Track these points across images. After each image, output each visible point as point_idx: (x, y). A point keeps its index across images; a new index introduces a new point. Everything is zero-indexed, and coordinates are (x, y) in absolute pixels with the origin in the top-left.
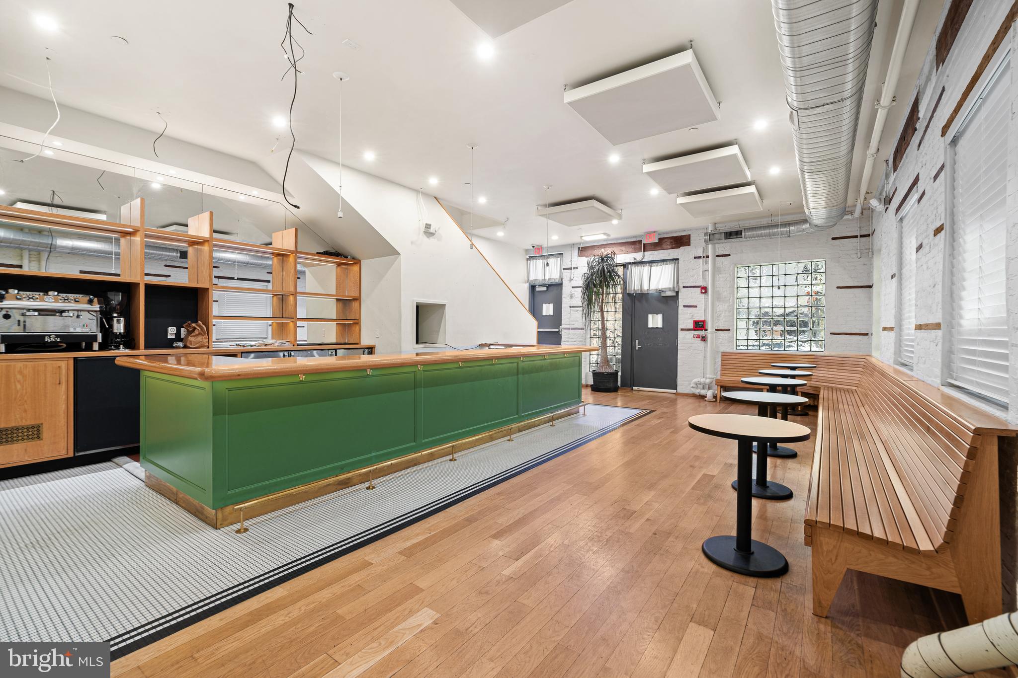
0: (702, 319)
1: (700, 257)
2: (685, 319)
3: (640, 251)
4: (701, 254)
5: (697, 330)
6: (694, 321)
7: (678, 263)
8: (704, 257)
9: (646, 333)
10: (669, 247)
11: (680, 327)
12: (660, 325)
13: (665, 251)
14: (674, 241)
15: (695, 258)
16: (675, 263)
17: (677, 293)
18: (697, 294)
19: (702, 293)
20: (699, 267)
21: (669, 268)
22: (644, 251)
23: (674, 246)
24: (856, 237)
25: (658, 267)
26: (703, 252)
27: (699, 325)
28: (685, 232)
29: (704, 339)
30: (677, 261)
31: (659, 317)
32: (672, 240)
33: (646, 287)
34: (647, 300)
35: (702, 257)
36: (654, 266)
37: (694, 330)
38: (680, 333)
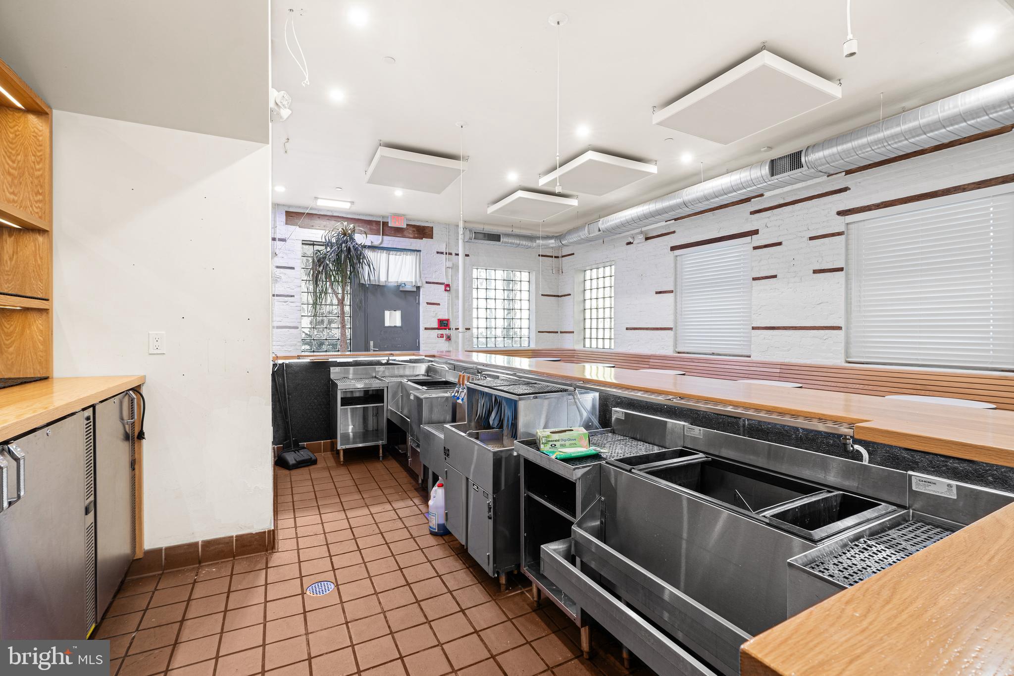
0: (446, 318)
1: (442, 253)
2: (427, 317)
3: (378, 233)
4: (444, 250)
5: (441, 329)
6: (438, 320)
7: (420, 255)
8: (446, 253)
9: (382, 333)
10: (411, 236)
11: (422, 327)
12: (398, 323)
13: (407, 239)
14: (417, 230)
15: (438, 253)
16: (417, 255)
17: (418, 288)
18: (440, 290)
19: (446, 290)
20: (442, 263)
21: (409, 260)
22: (383, 235)
23: (416, 235)
24: (552, 257)
25: (397, 257)
26: (446, 248)
27: (443, 324)
28: (427, 223)
29: (449, 338)
30: (418, 253)
31: (398, 314)
32: (414, 229)
33: (383, 279)
34: (383, 294)
35: (445, 253)
36: (392, 254)
37: (438, 329)
38: (422, 332)
